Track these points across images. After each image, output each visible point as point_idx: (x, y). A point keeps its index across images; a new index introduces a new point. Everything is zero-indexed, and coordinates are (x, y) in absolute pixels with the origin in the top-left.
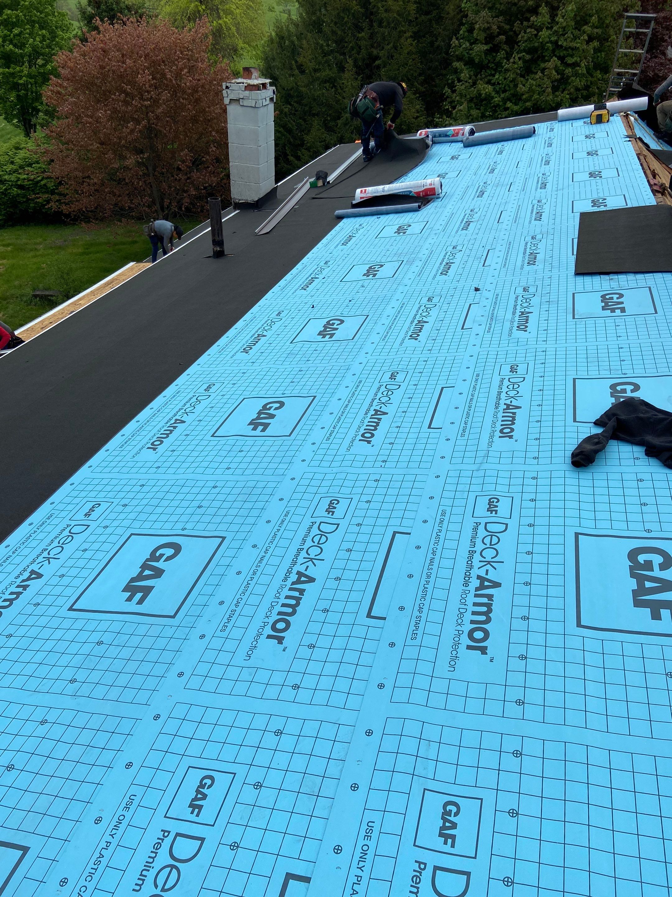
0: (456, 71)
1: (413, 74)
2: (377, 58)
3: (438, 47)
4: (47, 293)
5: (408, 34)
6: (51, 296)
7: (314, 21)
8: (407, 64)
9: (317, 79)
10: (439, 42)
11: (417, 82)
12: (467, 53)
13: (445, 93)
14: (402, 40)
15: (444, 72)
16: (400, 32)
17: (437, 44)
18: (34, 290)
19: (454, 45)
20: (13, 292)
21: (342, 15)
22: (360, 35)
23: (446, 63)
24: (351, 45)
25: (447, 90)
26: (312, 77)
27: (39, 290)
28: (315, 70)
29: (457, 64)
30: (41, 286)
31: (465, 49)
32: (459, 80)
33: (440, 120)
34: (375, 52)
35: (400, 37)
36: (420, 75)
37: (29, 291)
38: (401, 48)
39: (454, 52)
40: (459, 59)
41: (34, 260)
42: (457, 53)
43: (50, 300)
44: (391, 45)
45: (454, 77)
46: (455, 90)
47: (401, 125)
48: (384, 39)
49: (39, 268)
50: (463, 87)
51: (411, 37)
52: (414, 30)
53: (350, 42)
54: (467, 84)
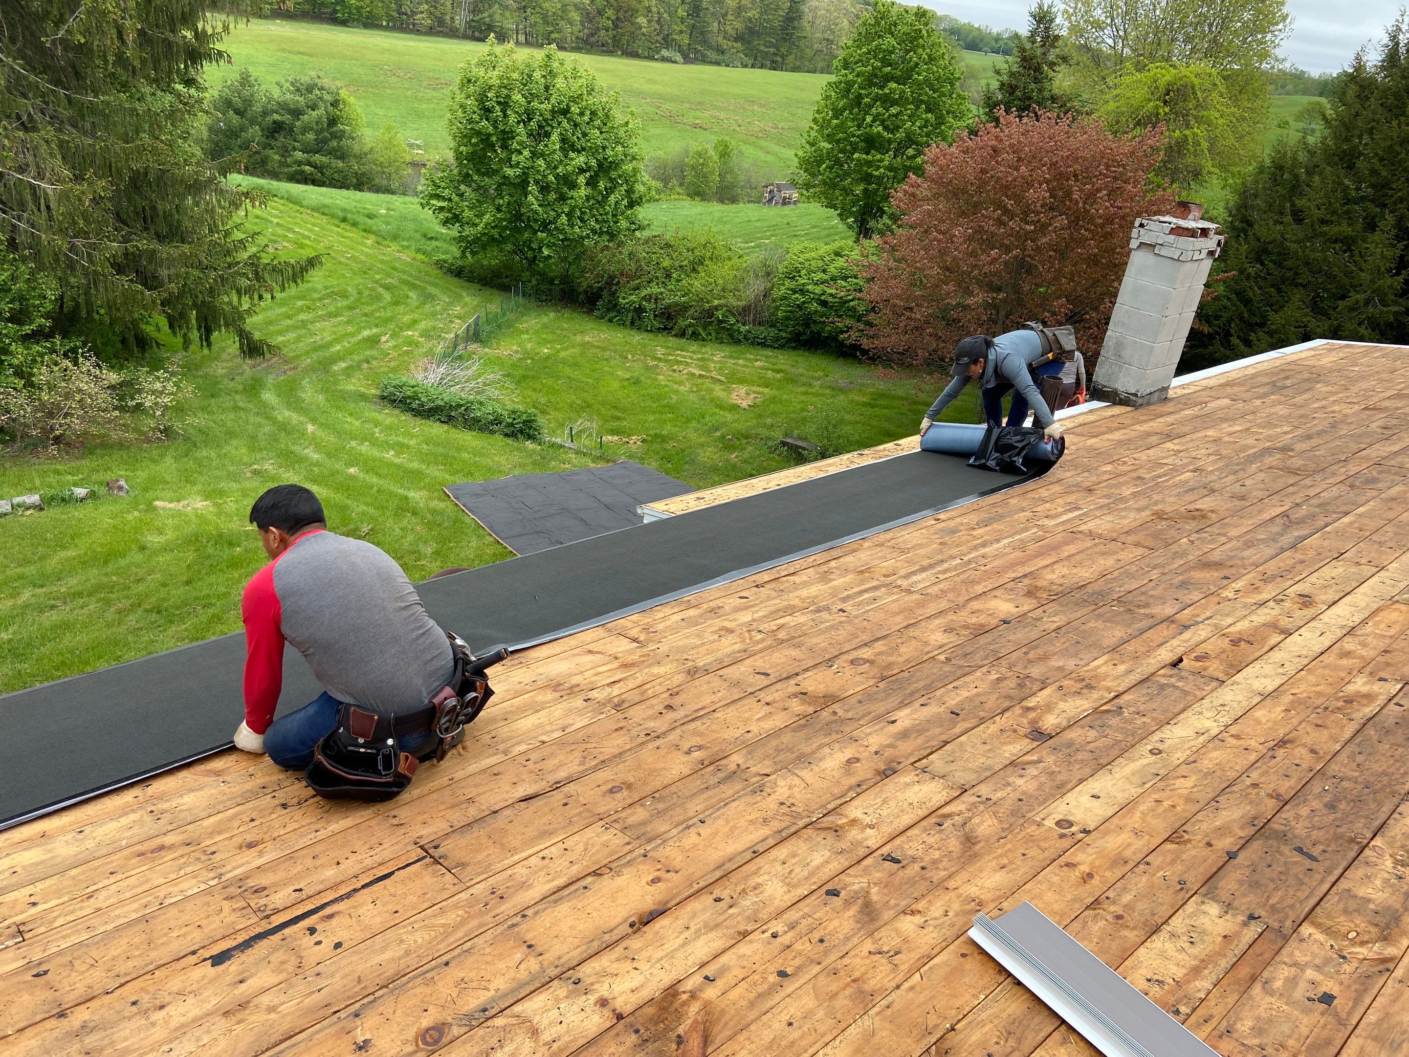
4: (800, 443)
6: (804, 449)
9: (1323, 234)
18: (786, 435)
20: (760, 430)
27: (791, 437)
30: (796, 432)
37: (778, 435)
41: (803, 398)
43: (800, 454)
49: (803, 410)
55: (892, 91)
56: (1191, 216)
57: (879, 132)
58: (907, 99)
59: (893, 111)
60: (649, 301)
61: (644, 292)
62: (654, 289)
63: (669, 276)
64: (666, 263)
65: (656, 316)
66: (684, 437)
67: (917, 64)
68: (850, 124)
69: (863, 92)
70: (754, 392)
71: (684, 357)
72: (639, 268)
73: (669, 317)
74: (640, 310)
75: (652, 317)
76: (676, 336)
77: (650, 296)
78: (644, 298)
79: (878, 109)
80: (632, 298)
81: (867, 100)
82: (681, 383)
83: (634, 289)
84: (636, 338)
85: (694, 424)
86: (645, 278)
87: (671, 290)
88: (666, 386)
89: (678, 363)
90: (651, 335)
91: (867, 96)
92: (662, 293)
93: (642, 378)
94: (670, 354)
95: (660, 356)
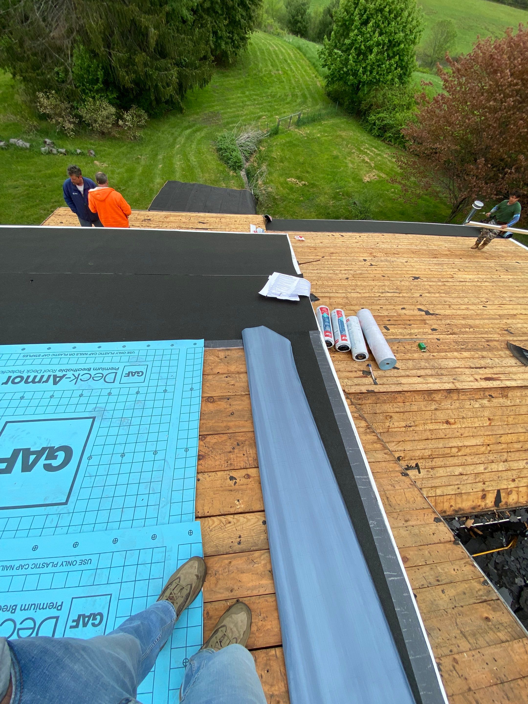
20: (356, 194)
62: (384, 115)
63: (394, 110)
64: (397, 102)
65: (379, 129)
66: (322, 188)
70: (378, 176)
72: (384, 103)
75: (376, 129)
77: (381, 118)
80: (374, 117)
82: (353, 163)
83: (377, 113)
87: (391, 117)
89: (365, 153)
94: (368, 149)
95: (362, 149)
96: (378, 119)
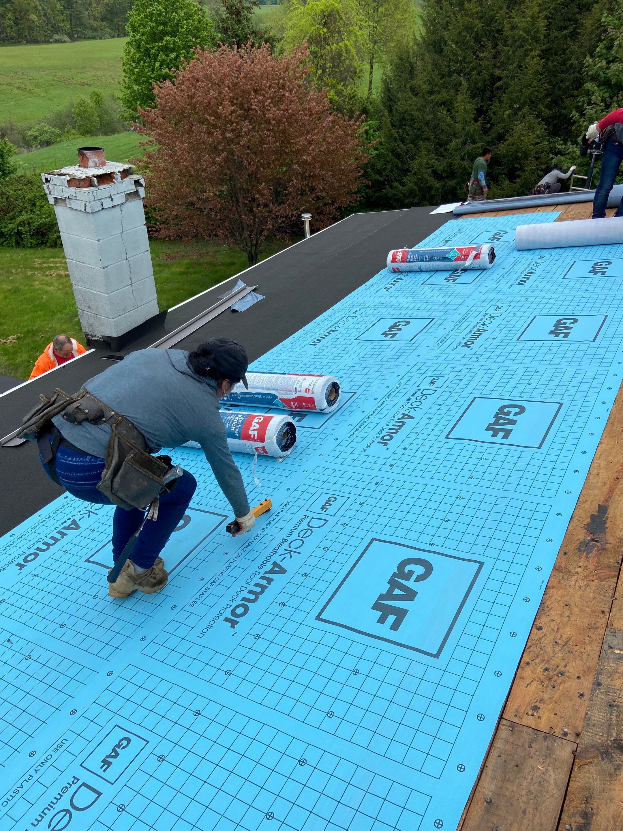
0: (588, 93)
1: (537, 96)
2: (500, 79)
3: (571, 65)
5: (534, 53)
7: (434, 42)
8: (531, 86)
9: (431, 102)
10: (573, 61)
11: (542, 104)
12: (604, 73)
13: (573, 117)
14: (528, 59)
15: (576, 93)
16: (526, 51)
17: (569, 62)
19: (587, 64)
21: (464, 33)
22: (482, 55)
23: (579, 84)
24: (471, 65)
25: (575, 115)
26: (426, 100)
28: (431, 93)
29: (588, 86)
31: (601, 68)
32: (589, 104)
33: (564, 146)
34: (497, 72)
35: (526, 55)
36: (547, 96)
38: (526, 68)
39: (588, 72)
40: (594, 79)
42: (590, 73)
44: (515, 64)
45: (586, 99)
46: (585, 114)
47: (517, 152)
48: (508, 58)
50: (593, 111)
51: (539, 55)
52: (544, 48)
53: (471, 62)
54: (598, 108)
55: (168, 42)
56: (91, 163)
57: (166, 73)
58: (179, 46)
59: (173, 55)
60: (23, 226)
61: (18, 220)
62: (25, 217)
63: (34, 205)
64: (29, 196)
65: (31, 236)
66: (50, 328)
67: (179, 20)
68: (146, 70)
69: (148, 46)
71: (55, 263)
72: (10, 204)
73: (43, 235)
74: (19, 233)
75: (29, 237)
76: (51, 246)
77: (23, 222)
78: (19, 224)
79: (162, 57)
80: (10, 226)
81: (153, 51)
82: (50, 285)
83: (11, 219)
84: (20, 254)
85: (59, 315)
86: (17, 210)
87: (38, 215)
88: (39, 289)
89: (50, 268)
90: (32, 250)
91: (153, 48)
92: (31, 218)
93: (22, 287)
94: (45, 263)
95: (37, 266)
96: (20, 224)
